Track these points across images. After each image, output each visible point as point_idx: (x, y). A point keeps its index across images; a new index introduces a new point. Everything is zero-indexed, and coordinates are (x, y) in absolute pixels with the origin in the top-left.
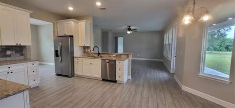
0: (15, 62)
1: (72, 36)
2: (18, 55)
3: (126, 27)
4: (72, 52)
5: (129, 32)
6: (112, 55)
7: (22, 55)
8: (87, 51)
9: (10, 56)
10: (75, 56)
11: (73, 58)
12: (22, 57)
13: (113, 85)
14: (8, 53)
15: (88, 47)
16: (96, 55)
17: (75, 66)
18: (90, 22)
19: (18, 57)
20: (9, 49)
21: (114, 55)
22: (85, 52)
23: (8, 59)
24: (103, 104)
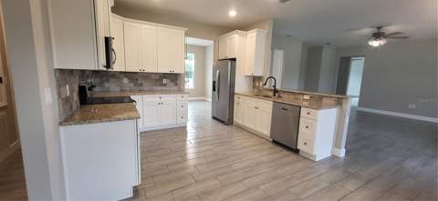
0: (170, 92)
1: (234, 60)
2: (172, 84)
3: (368, 31)
4: (232, 86)
5: (375, 44)
6: (301, 97)
7: (176, 85)
8: (257, 84)
9: (165, 85)
10: (236, 91)
11: (232, 94)
12: (176, 88)
13: (288, 156)
14: (165, 81)
15: (259, 78)
16: (271, 94)
17: (235, 108)
18: (266, 31)
19: (171, 86)
20: (165, 78)
21: (307, 97)
22: (254, 87)
23: (164, 88)
24: (246, 179)
